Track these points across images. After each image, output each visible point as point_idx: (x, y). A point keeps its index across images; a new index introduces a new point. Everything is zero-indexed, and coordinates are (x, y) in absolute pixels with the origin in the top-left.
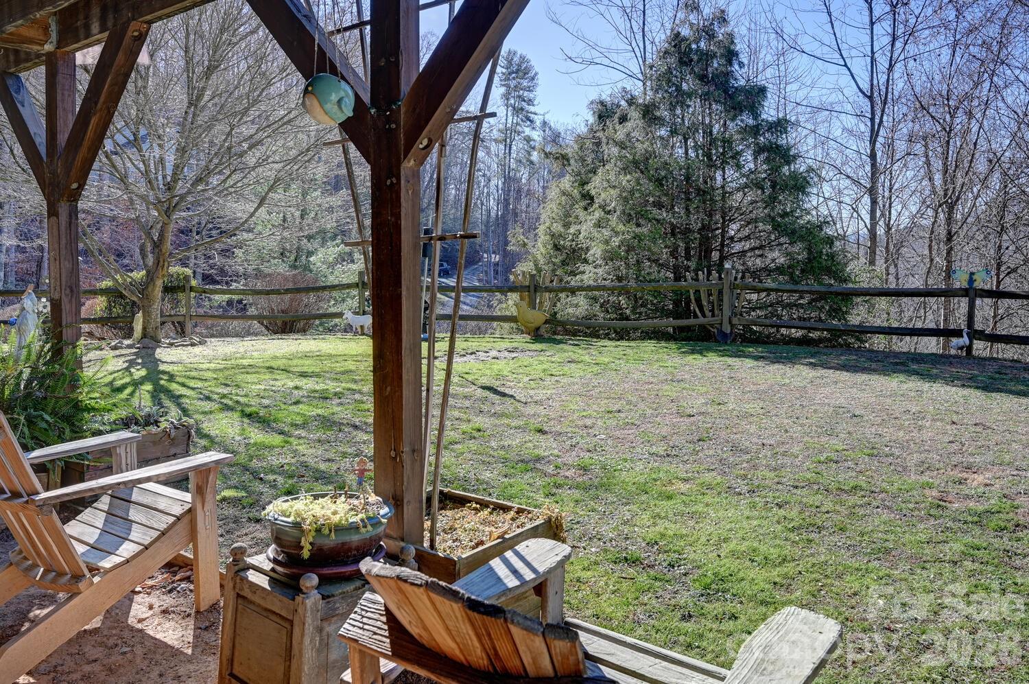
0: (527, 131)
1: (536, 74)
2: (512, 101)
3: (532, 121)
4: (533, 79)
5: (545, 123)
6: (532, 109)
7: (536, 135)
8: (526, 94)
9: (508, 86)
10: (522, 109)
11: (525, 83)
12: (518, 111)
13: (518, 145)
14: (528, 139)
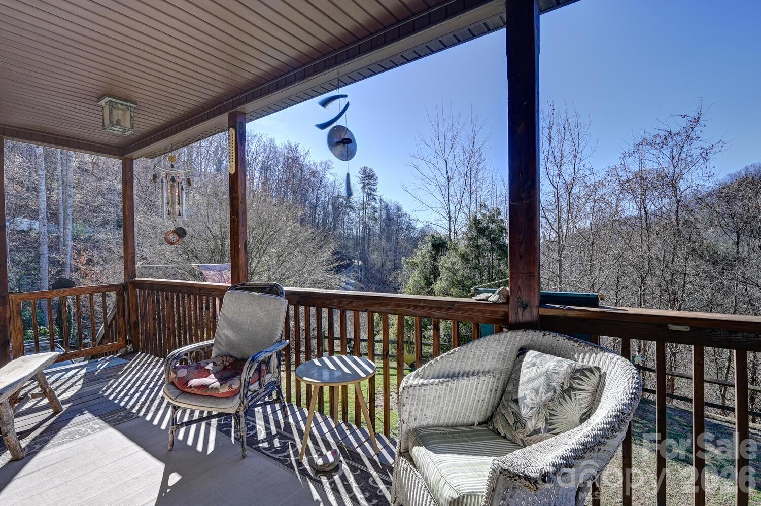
0: (373, 203)
1: (377, 177)
2: (366, 190)
3: (375, 199)
4: (376, 180)
5: (381, 200)
6: (375, 193)
7: (377, 206)
8: (372, 187)
9: (364, 183)
10: (371, 194)
11: (372, 182)
12: (369, 194)
13: (369, 211)
14: (374, 208)
